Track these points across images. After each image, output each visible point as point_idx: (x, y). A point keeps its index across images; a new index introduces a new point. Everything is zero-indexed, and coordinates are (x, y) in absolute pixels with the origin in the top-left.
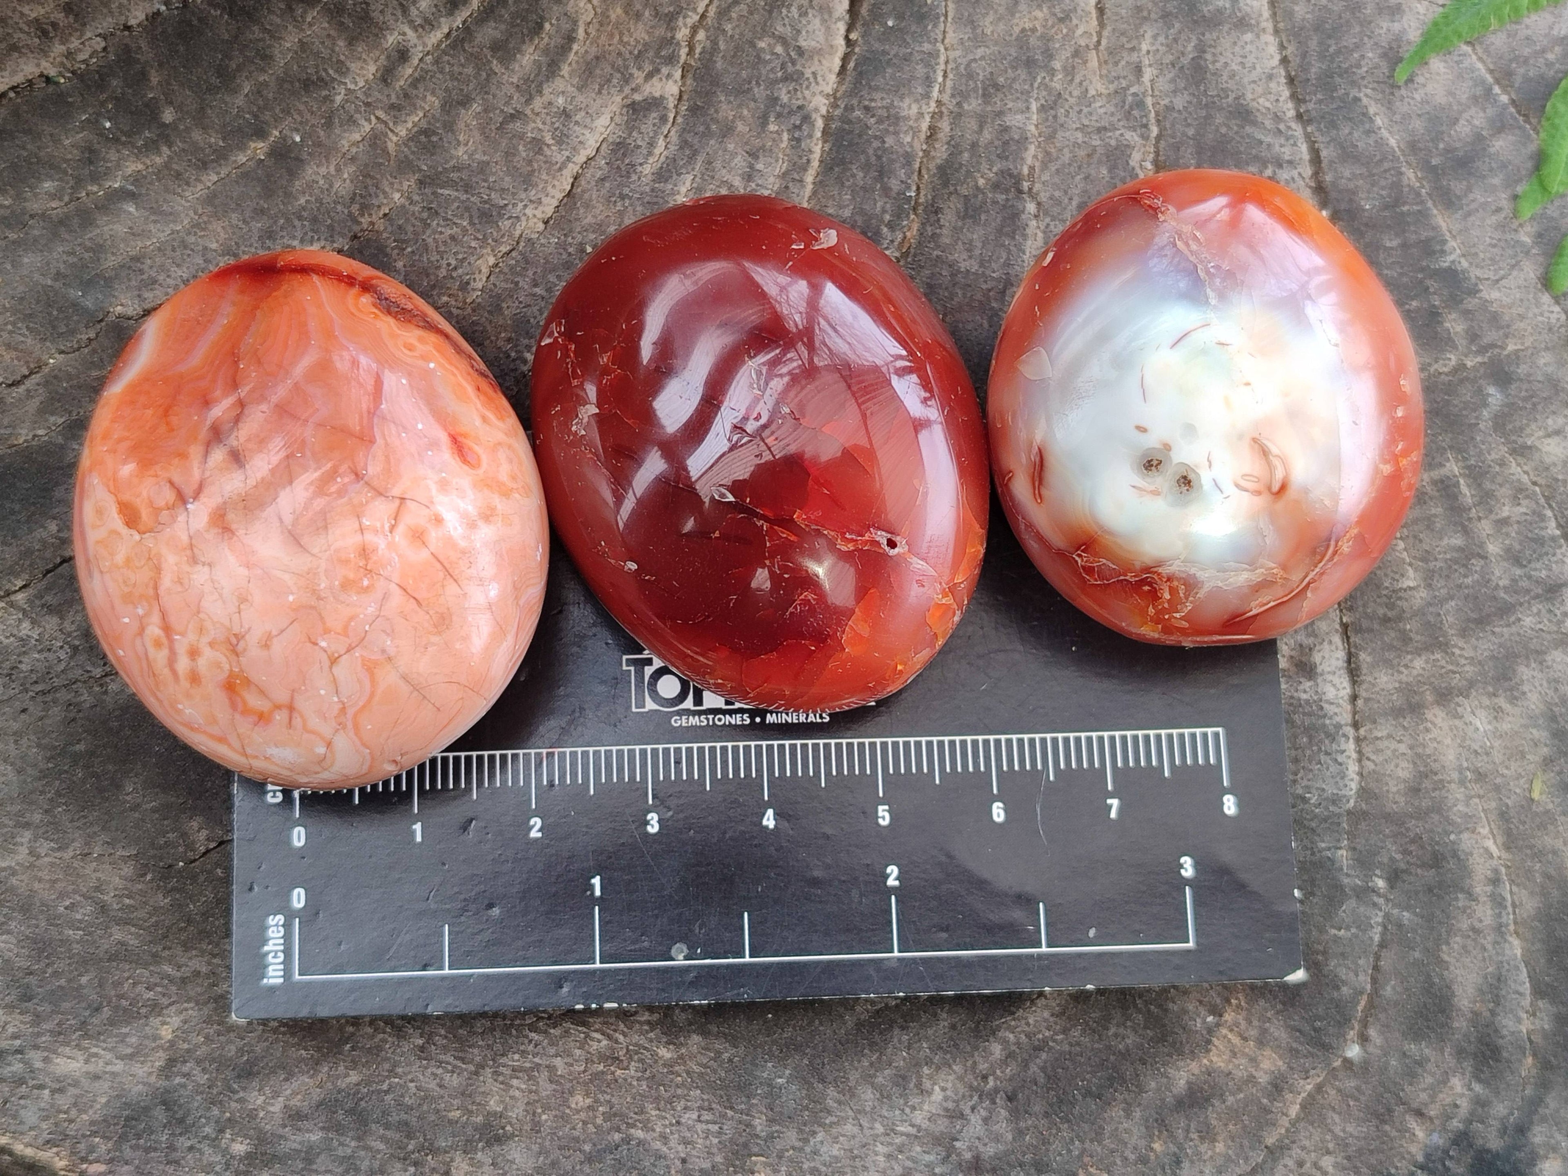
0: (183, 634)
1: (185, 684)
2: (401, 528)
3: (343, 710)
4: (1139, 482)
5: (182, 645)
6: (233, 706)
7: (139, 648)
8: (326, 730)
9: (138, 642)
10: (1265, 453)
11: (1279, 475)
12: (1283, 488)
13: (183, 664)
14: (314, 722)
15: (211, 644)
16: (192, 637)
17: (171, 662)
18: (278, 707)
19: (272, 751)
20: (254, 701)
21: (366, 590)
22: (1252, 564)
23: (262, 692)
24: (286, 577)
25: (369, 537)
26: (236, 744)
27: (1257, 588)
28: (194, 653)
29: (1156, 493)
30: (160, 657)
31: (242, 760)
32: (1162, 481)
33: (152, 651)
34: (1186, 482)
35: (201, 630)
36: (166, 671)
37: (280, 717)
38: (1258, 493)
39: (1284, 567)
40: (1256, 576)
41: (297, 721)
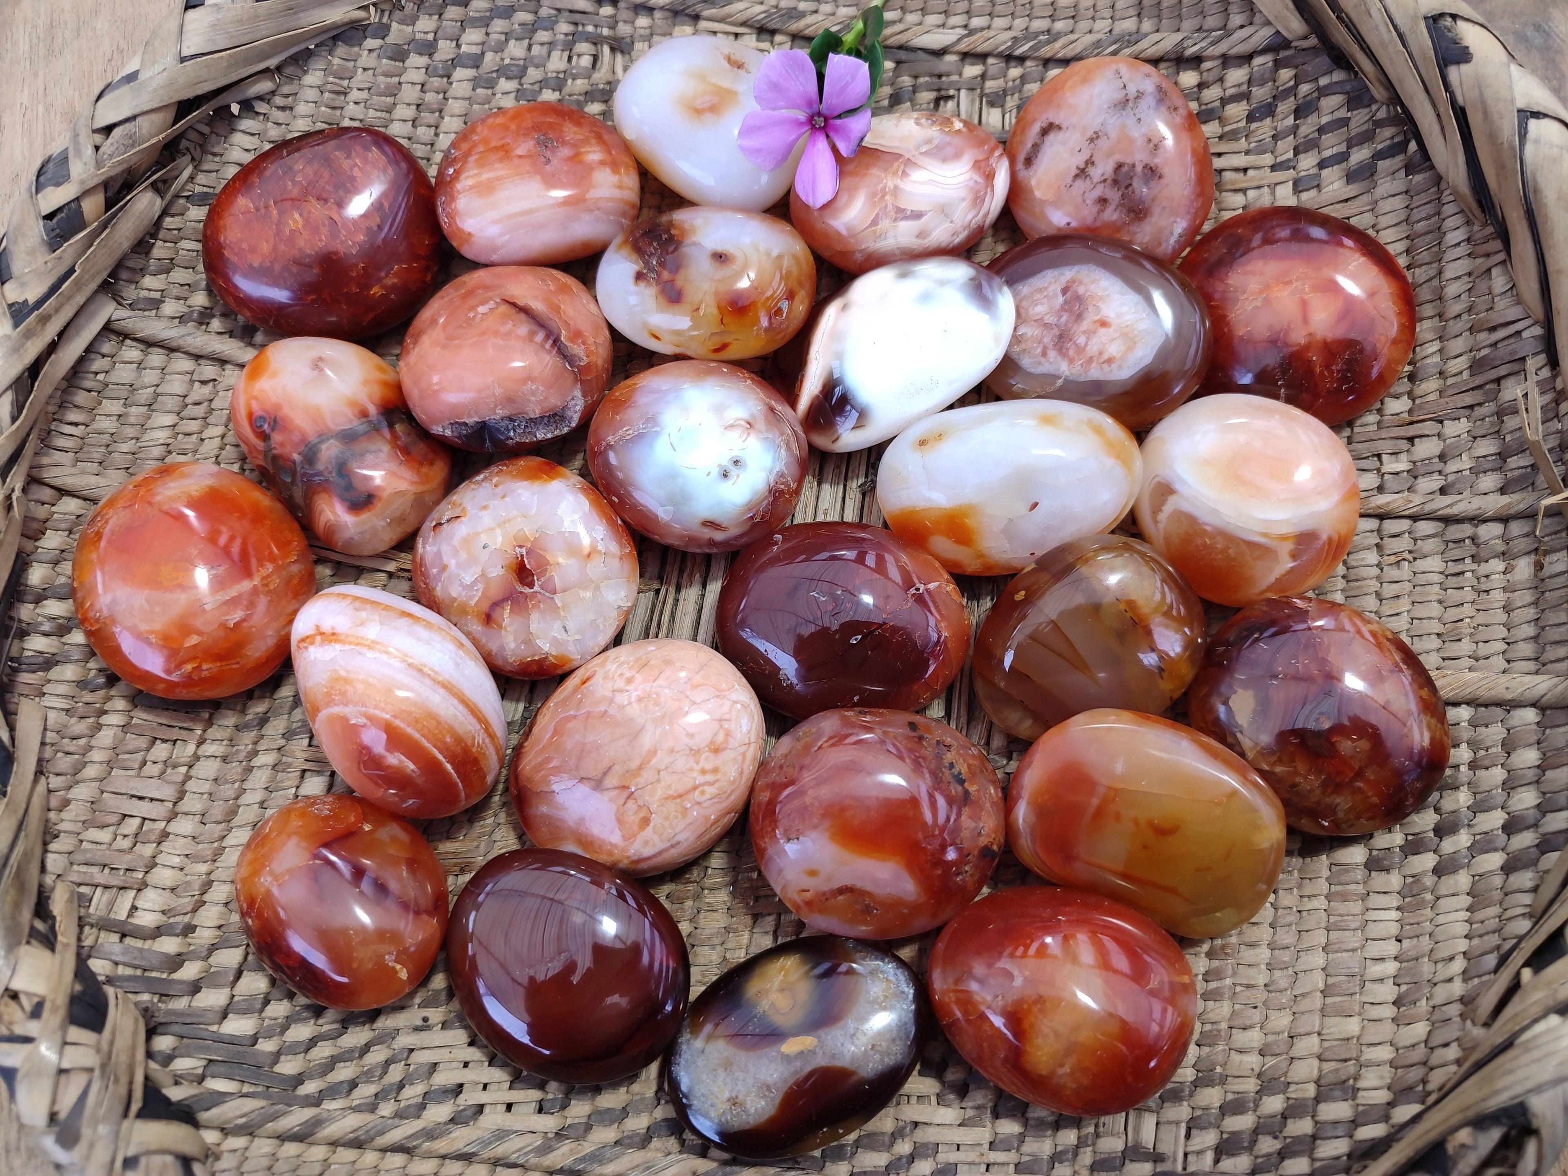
0: (695, 779)
1: (719, 776)
2: (627, 688)
3: (717, 697)
4: (732, 481)
5: (701, 779)
6: (725, 749)
7: (708, 803)
8: (728, 704)
9: (704, 805)
10: (732, 426)
11: (743, 423)
12: (749, 423)
13: (709, 778)
14: (725, 709)
15: (697, 763)
16: (695, 774)
17: (711, 784)
18: (721, 726)
19: (744, 729)
20: (721, 737)
21: (658, 695)
22: (779, 446)
23: (716, 734)
24: (658, 732)
25: (633, 700)
26: (745, 747)
27: (789, 448)
28: (703, 772)
29: (738, 476)
30: (710, 791)
31: (753, 746)
32: (733, 472)
33: (708, 796)
34: (736, 462)
35: (691, 770)
36: (716, 786)
37: (726, 725)
38: (749, 434)
39: (782, 434)
40: (784, 447)
41: (726, 717)
